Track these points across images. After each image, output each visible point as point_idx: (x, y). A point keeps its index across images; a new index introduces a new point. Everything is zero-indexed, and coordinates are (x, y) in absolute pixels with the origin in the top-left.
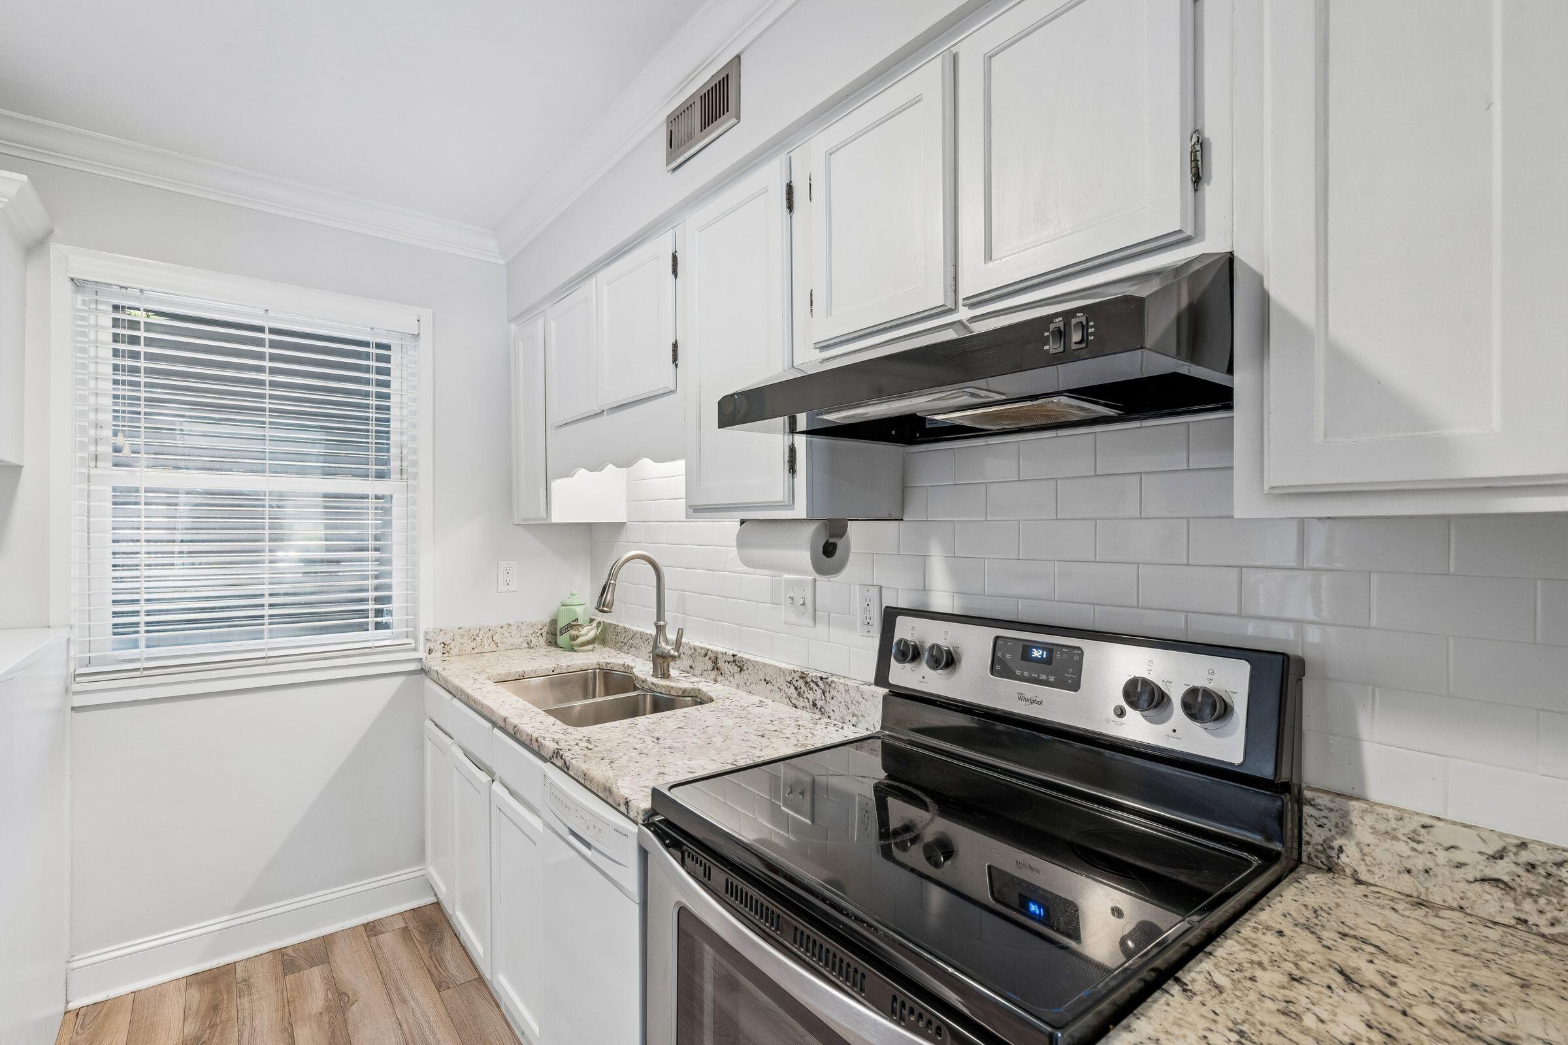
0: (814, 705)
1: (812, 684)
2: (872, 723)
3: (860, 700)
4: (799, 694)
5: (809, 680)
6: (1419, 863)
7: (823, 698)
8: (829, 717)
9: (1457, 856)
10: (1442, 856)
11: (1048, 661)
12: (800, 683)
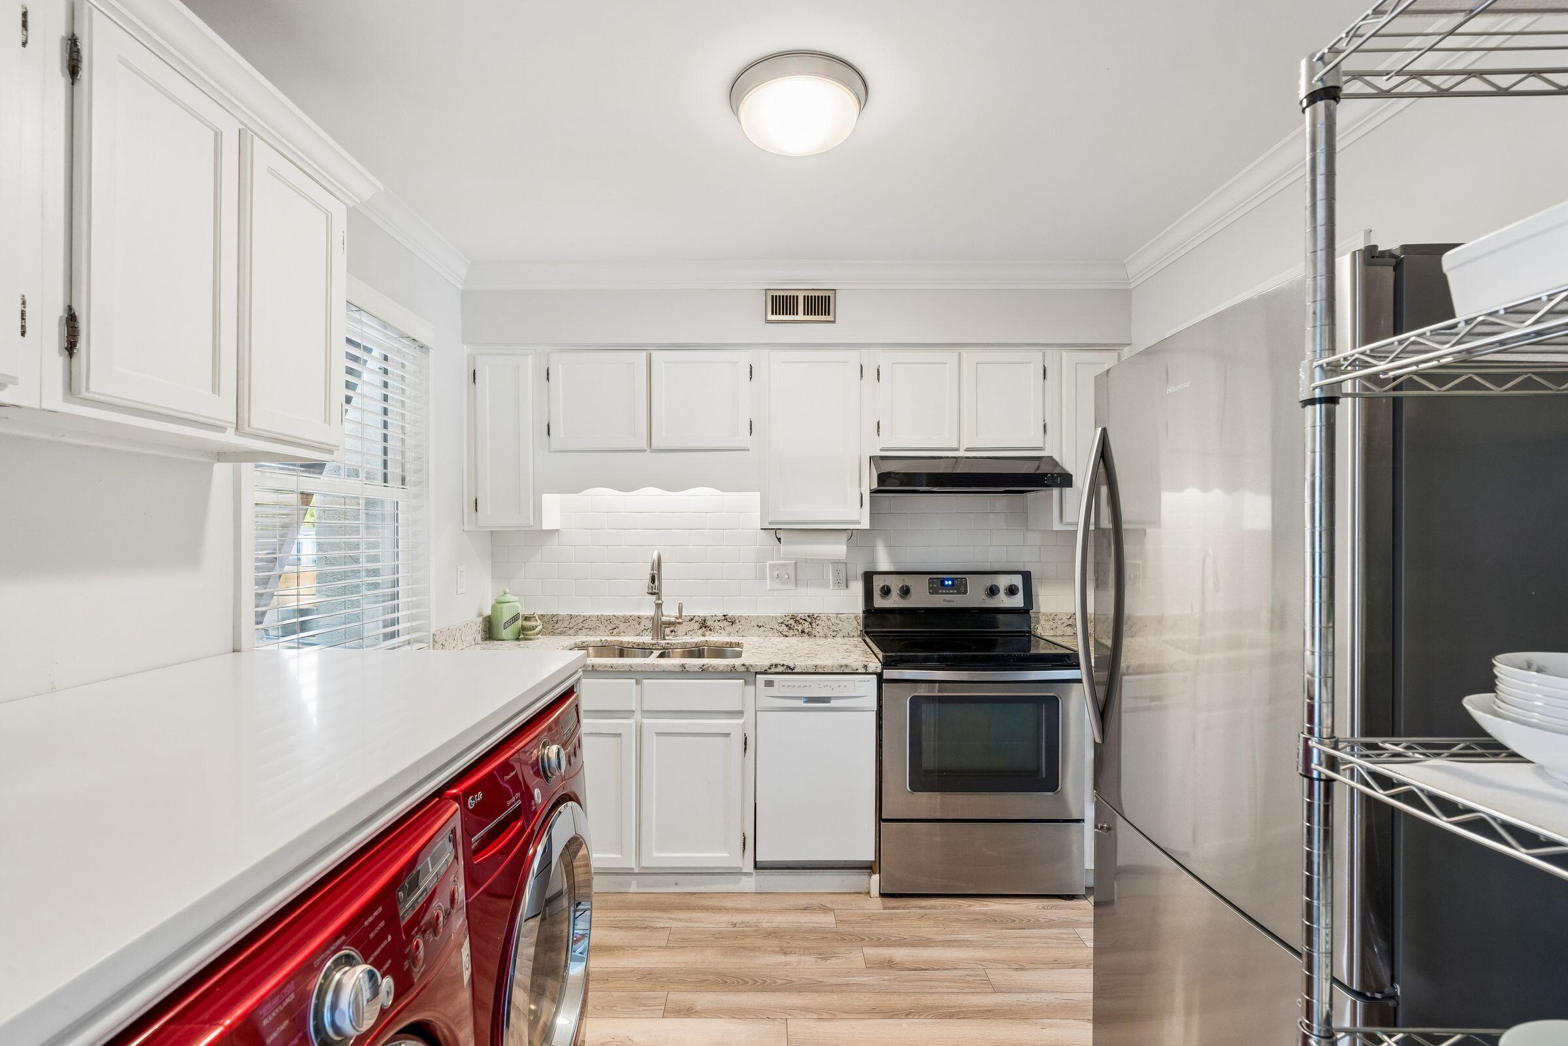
0: (803, 632)
1: (801, 621)
2: (847, 632)
3: (838, 622)
4: (790, 628)
5: (798, 619)
6: (1055, 625)
7: (810, 626)
8: (815, 636)
9: (1062, 621)
10: (1059, 622)
11: (953, 585)
12: (792, 622)
